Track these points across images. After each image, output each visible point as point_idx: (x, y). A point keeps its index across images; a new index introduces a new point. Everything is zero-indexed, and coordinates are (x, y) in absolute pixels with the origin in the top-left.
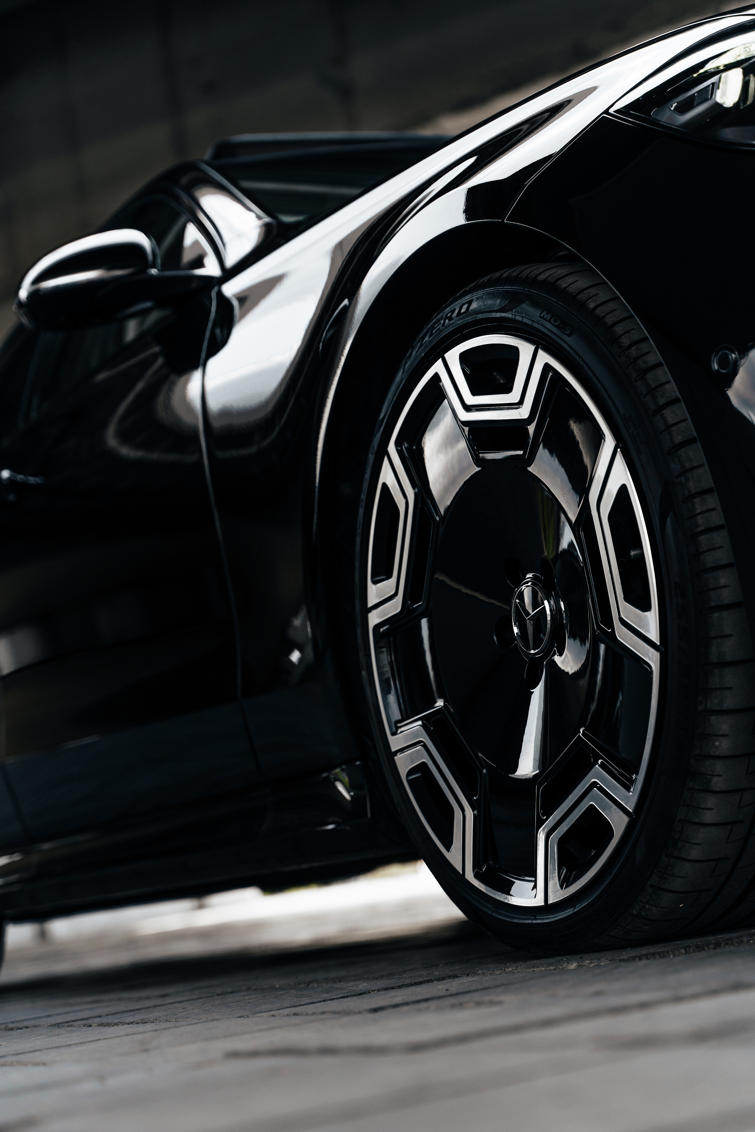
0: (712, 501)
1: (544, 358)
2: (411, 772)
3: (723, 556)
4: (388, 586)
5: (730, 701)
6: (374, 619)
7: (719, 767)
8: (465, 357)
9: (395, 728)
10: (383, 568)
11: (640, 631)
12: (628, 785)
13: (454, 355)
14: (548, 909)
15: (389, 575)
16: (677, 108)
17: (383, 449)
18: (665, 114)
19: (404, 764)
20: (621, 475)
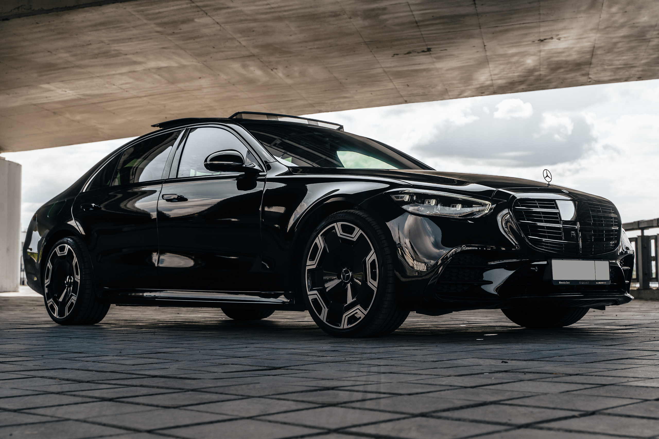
1: (361, 232)
2: (312, 299)
4: (313, 262)
6: (307, 268)
7: (384, 310)
8: (342, 225)
9: (311, 290)
10: (312, 259)
11: (373, 284)
12: (366, 310)
13: (339, 224)
14: (343, 329)
15: (313, 260)
16: (395, 197)
17: (317, 236)
18: (393, 197)
19: (310, 298)
20: (374, 257)
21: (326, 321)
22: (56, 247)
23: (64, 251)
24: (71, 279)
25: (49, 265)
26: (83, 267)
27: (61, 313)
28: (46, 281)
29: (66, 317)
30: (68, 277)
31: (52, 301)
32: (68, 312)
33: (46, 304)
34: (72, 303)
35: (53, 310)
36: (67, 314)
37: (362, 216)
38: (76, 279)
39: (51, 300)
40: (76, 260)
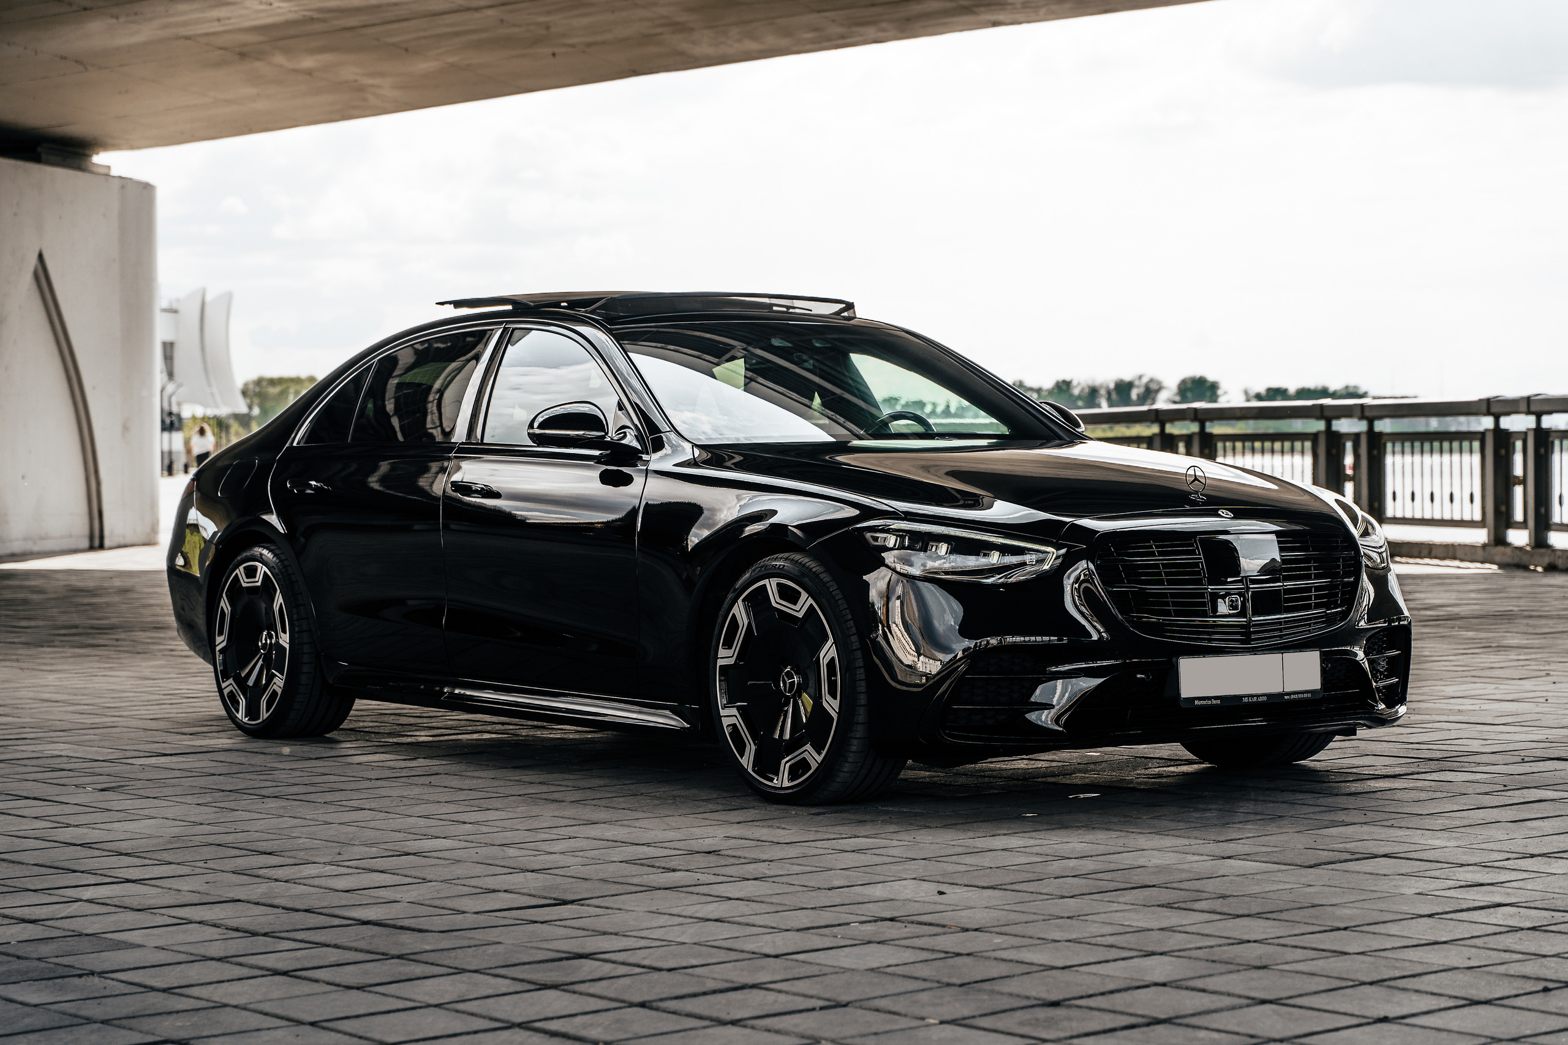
0: (862, 671)
1: (811, 601)
2: (728, 726)
3: (863, 689)
4: (729, 653)
5: (858, 735)
6: (720, 662)
7: (851, 755)
8: (778, 584)
9: (724, 707)
10: (728, 644)
11: (832, 705)
12: (819, 754)
13: (774, 581)
14: (782, 788)
15: (730, 648)
16: (872, 537)
17: (734, 601)
18: (868, 535)
19: (726, 722)
20: (833, 653)
21: (753, 771)
22: (237, 567)
23: (255, 577)
24: (271, 637)
25: (225, 604)
26: (295, 617)
27: (252, 711)
28: (219, 639)
29: (263, 721)
30: (265, 633)
31: (231, 684)
32: (267, 711)
33: (220, 690)
34: (275, 693)
35: (236, 703)
36: (264, 715)
37: (814, 570)
38: (281, 642)
39: (231, 681)
40: (281, 600)
